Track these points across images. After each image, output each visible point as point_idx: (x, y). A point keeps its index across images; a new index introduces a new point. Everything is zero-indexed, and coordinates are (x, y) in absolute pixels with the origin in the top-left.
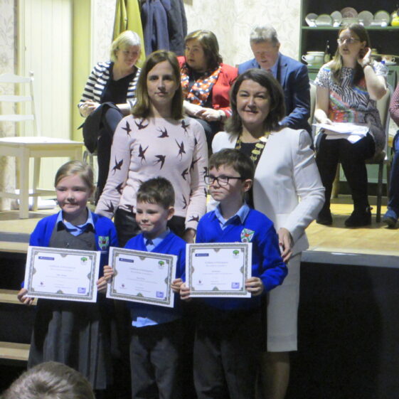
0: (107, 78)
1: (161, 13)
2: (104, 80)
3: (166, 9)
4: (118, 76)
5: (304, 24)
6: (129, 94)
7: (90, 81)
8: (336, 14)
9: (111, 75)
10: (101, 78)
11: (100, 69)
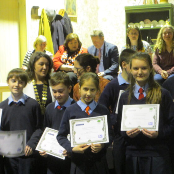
1: (60, 27)
3: (62, 25)
5: (127, 27)
7: (25, 58)
8: (142, 22)
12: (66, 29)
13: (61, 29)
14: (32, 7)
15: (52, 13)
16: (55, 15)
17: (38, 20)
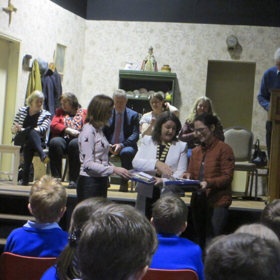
0: (26, 115)
1: (50, 84)
2: (24, 116)
4: (32, 113)
6: (38, 123)
7: (17, 116)
8: (136, 91)
9: (28, 113)
10: (23, 115)
11: (22, 110)
12: (56, 86)
13: (51, 87)
14: (25, 55)
15: (44, 66)
16: (47, 70)
17: (28, 73)
